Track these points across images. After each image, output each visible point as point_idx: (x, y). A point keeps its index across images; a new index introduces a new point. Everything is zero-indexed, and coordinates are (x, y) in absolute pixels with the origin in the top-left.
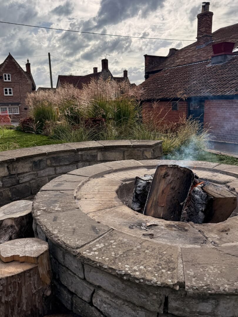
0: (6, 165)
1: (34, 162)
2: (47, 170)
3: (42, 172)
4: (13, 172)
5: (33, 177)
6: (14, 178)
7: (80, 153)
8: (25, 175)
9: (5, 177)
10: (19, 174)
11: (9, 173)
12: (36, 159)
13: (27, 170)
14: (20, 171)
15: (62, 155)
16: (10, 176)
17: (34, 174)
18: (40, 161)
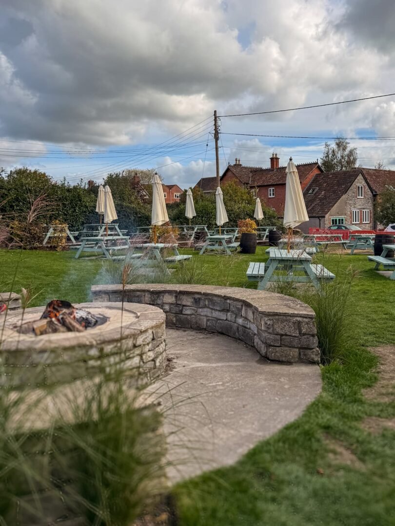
0: (174, 295)
1: (195, 299)
2: (205, 309)
3: (200, 310)
4: (179, 302)
5: (193, 312)
6: (179, 307)
7: (228, 301)
8: (187, 308)
9: (172, 304)
10: (184, 306)
11: (176, 302)
12: (197, 296)
13: (189, 304)
14: (184, 303)
15: (215, 298)
16: (177, 305)
17: (194, 310)
18: (200, 299)
